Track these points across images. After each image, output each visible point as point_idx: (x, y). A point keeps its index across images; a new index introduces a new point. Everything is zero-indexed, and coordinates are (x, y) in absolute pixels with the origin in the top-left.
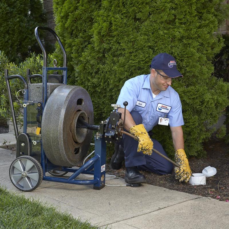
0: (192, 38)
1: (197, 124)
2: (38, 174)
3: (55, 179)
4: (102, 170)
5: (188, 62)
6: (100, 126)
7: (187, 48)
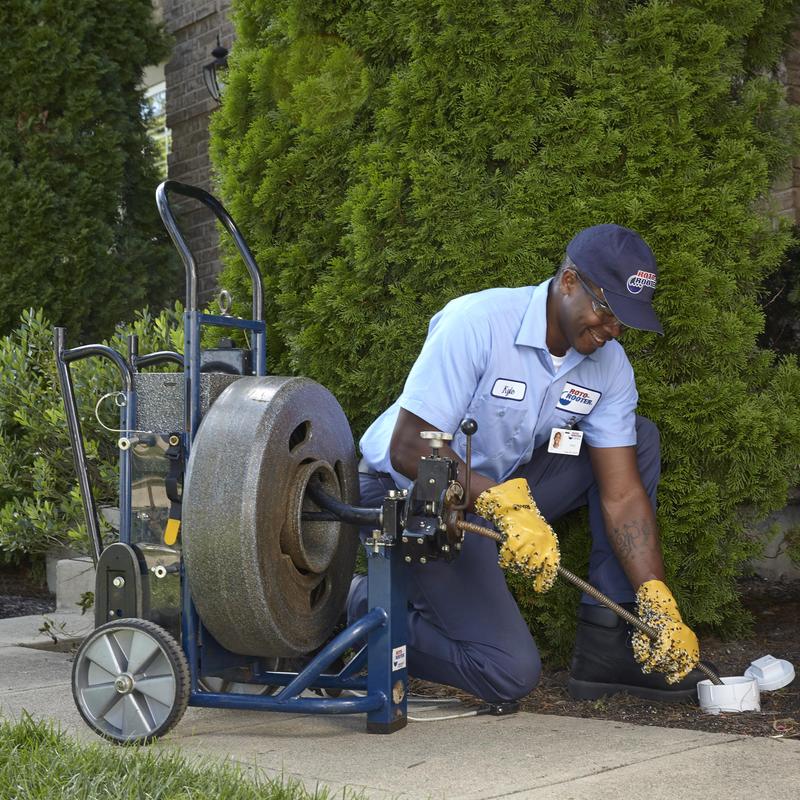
0: (683, 217)
1: (715, 510)
2: (172, 680)
3: (233, 699)
4: (395, 664)
5: (674, 298)
6: (384, 510)
7: (668, 252)
